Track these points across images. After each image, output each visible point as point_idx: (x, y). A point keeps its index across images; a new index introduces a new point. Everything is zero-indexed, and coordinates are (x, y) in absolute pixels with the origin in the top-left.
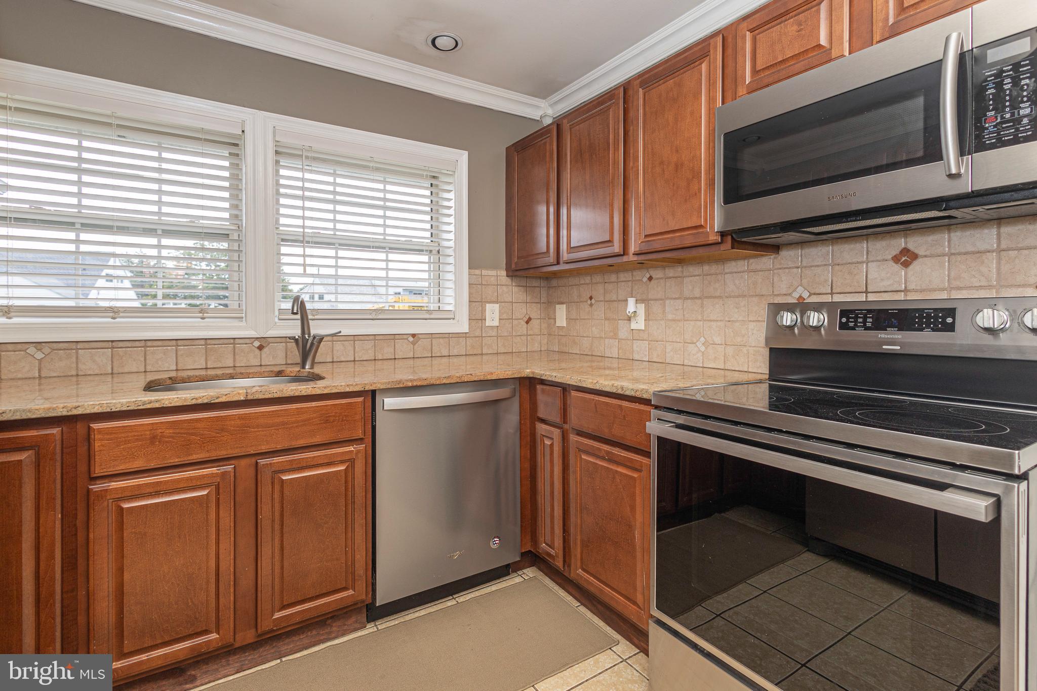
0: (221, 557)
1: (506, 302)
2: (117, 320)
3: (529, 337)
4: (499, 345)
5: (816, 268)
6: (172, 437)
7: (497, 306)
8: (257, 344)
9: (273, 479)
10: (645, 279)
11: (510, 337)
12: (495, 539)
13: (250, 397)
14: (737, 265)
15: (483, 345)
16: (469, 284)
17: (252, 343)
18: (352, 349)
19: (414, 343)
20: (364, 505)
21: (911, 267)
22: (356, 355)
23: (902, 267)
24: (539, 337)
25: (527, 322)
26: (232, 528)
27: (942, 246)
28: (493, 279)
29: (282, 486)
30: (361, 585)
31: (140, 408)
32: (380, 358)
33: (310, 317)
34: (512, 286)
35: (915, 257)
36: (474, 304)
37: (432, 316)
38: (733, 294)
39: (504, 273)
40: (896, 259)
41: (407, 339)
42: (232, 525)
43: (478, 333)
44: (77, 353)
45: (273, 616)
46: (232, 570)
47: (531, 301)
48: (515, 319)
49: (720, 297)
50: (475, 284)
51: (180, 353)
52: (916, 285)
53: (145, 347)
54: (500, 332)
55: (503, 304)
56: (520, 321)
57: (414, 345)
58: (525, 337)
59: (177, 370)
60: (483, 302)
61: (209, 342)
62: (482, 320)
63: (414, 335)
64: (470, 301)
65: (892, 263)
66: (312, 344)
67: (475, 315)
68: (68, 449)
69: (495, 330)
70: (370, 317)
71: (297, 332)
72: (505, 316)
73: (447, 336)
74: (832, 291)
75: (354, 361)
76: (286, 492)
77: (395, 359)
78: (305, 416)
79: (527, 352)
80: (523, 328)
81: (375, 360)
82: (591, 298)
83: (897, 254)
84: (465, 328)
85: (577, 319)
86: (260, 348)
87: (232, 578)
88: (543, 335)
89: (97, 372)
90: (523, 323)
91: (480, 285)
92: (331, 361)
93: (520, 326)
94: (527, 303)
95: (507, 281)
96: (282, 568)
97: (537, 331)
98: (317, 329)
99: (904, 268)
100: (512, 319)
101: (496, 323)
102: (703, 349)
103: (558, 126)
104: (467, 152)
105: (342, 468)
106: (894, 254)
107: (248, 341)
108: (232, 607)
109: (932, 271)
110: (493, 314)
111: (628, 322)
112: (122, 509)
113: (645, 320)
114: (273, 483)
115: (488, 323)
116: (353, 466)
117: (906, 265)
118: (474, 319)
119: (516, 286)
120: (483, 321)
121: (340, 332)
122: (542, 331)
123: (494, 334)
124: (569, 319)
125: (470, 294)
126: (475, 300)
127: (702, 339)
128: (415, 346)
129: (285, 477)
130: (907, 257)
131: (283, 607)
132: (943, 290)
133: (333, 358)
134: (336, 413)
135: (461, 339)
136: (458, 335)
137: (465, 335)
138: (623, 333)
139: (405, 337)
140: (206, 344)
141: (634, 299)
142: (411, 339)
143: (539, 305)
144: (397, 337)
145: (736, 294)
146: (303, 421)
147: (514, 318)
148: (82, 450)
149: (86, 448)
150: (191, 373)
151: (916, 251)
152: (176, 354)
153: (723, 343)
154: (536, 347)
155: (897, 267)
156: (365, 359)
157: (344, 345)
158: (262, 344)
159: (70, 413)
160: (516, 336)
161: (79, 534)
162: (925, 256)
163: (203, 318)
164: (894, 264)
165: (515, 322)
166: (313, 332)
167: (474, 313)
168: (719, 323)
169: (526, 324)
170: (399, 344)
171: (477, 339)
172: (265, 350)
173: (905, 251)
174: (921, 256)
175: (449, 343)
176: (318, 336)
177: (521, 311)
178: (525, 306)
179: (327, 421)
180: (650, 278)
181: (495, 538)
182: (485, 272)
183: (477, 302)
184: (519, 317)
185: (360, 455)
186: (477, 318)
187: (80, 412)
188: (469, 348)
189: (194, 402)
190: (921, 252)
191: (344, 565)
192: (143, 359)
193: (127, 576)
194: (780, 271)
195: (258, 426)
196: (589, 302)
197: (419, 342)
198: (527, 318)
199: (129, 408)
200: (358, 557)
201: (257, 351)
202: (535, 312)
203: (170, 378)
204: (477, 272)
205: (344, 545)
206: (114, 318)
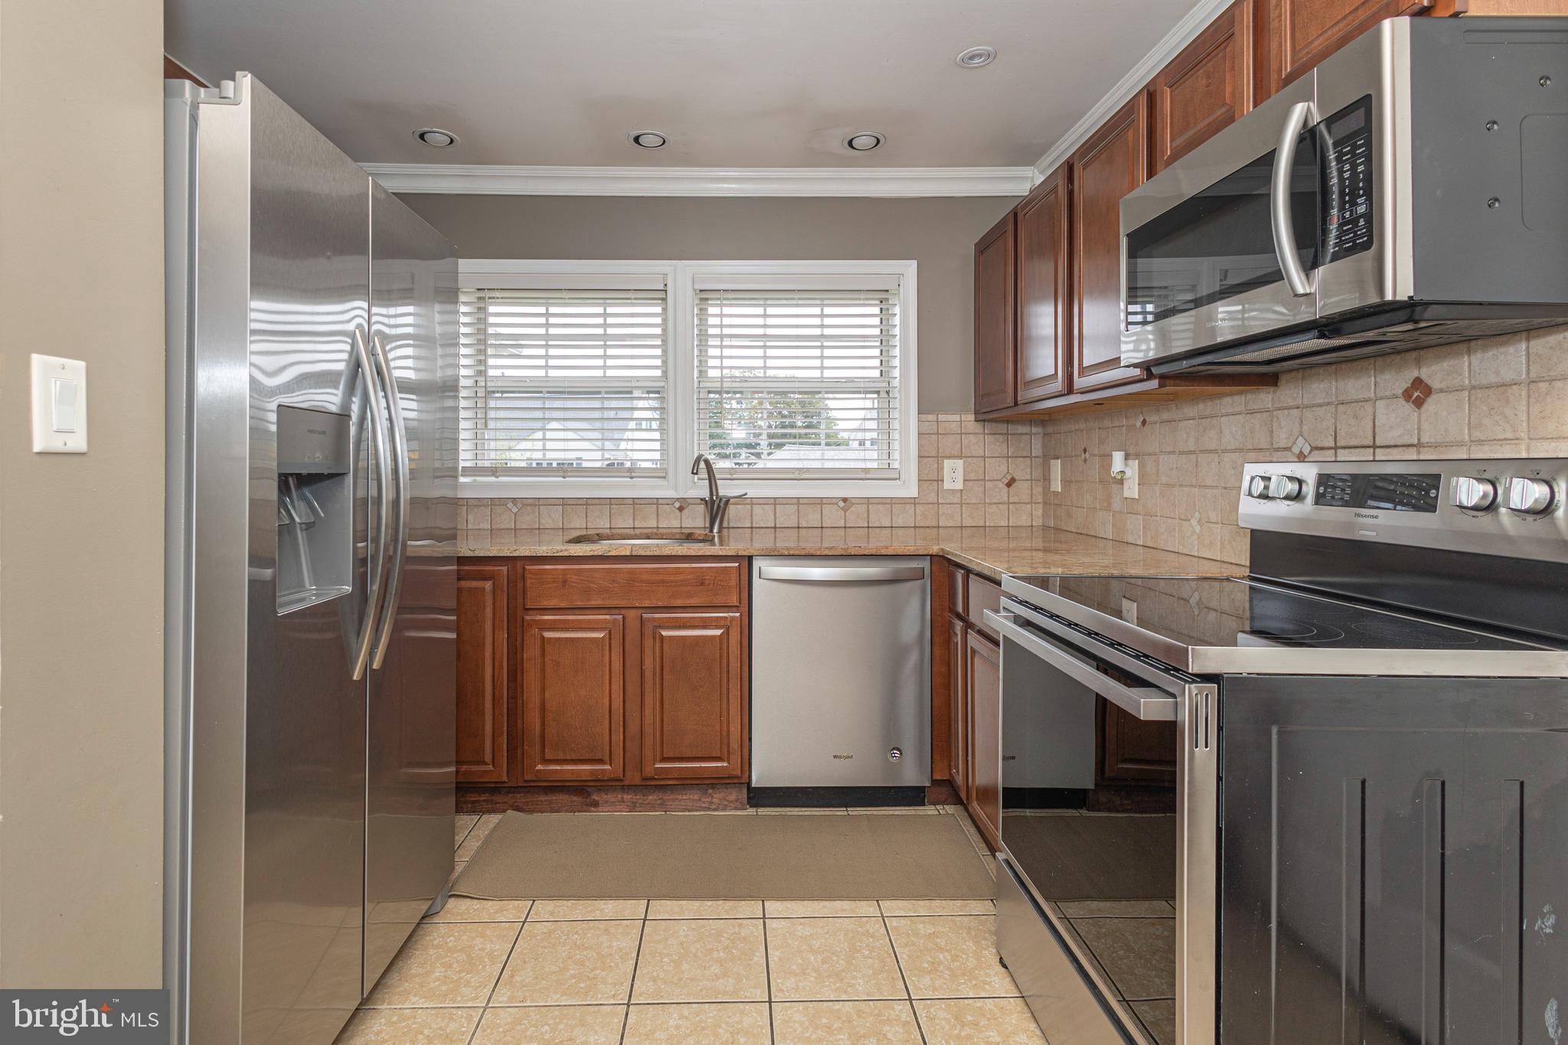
0: (613, 696)
1: (974, 457)
2: (567, 479)
3: (1011, 506)
4: (964, 516)
5: (1318, 409)
6: (578, 584)
7: (959, 463)
8: (677, 505)
9: (654, 634)
10: (1139, 424)
11: (981, 505)
12: (895, 751)
13: (634, 553)
14: (1233, 402)
15: (940, 513)
16: (919, 434)
17: (673, 504)
18: (772, 514)
19: (845, 510)
20: (739, 676)
21: (1425, 407)
22: (777, 521)
23: (1414, 408)
24: (1029, 506)
25: (1009, 485)
26: (621, 672)
27: (1460, 375)
28: (954, 425)
29: (662, 642)
30: (736, 759)
31: (555, 555)
32: (804, 526)
33: (717, 476)
34: (985, 434)
35: (1428, 391)
36: (926, 460)
37: (869, 476)
38: (1229, 447)
39: (972, 417)
40: (1407, 395)
41: (837, 504)
42: (621, 670)
43: (932, 498)
44: (539, 508)
45: (654, 764)
46: (622, 711)
47: (1015, 455)
48: (989, 480)
49: (1214, 451)
50: (928, 434)
51: (613, 512)
52: (1430, 436)
53: (587, 504)
54: (964, 497)
55: (970, 459)
56: (998, 483)
57: (845, 512)
58: (1006, 506)
59: (610, 528)
60: (939, 458)
61: (636, 501)
62: (937, 481)
63: (845, 500)
64: (920, 457)
65: (1402, 401)
66: (719, 506)
67: (927, 474)
68: (512, 582)
69: (959, 495)
70: (793, 476)
71: (706, 494)
72: (972, 476)
73: (888, 501)
74: (1335, 444)
75: (775, 528)
76: (666, 649)
77: (822, 527)
78: (681, 577)
79: (1009, 526)
80: (1003, 493)
81: (799, 528)
82: (1085, 451)
83: (1408, 387)
84: (912, 491)
85: (1072, 482)
86: (681, 509)
87: (622, 719)
88: (1035, 503)
89: (552, 526)
90: (1001, 485)
91: (934, 434)
92: (750, 526)
93: (997, 490)
94: (1008, 457)
95: (977, 427)
96: (662, 720)
97: (1026, 498)
98: (726, 490)
99: (1417, 410)
100: (984, 480)
101: (959, 485)
102: (1198, 529)
103: (1016, 215)
104: (916, 262)
105: (718, 632)
106: (1406, 387)
107: (669, 502)
108: (622, 745)
109: (1449, 414)
110: (954, 475)
111: (1120, 486)
112: (544, 637)
113: (1139, 484)
114: (654, 638)
115: (947, 485)
116: (727, 633)
117: (1419, 403)
118: (926, 480)
119: (991, 434)
120: (940, 482)
121: (746, 494)
122: (1034, 497)
123: (956, 500)
124: (1066, 482)
125: (920, 446)
126: (927, 455)
127: (1197, 515)
128: (847, 514)
129: (664, 633)
130: (1420, 392)
131: (664, 760)
132: (1461, 444)
133: (752, 524)
134: (711, 576)
135: (908, 507)
136: (903, 501)
137: (913, 502)
138: (1116, 505)
139: (834, 501)
140: (634, 504)
141: (1123, 453)
142: (842, 504)
143: (1028, 461)
144: (825, 501)
145: (1233, 447)
146: (681, 581)
147: (987, 478)
148: (520, 585)
149: (522, 584)
150: (620, 531)
151: (1430, 383)
152: (610, 512)
153: (1219, 521)
154: (1024, 520)
155: (1408, 408)
156: (786, 526)
157: (763, 509)
158: (683, 505)
159: (511, 555)
160: (989, 504)
161: (518, 654)
162: (1441, 391)
163: (631, 478)
164: (1404, 403)
165: (989, 485)
166: (722, 492)
167: (927, 472)
168: (1215, 491)
169: (1006, 488)
170: (827, 509)
171: (931, 506)
172: (685, 511)
173: (1418, 382)
174: (1437, 389)
175: (892, 510)
176: (724, 498)
177: (998, 469)
178: (1006, 462)
179: (702, 584)
180: (1144, 422)
181: (894, 749)
182: (941, 417)
183: (930, 458)
184: (995, 478)
185: (734, 623)
186: (930, 478)
187: (517, 555)
188: (919, 518)
189: (591, 554)
190: (1435, 384)
191: (719, 734)
192: (585, 516)
193: (547, 695)
194: (1279, 412)
195: (642, 582)
196: (1083, 456)
197: (852, 509)
198: (1009, 478)
199: (547, 555)
200: (732, 729)
201: (678, 512)
202: (1022, 470)
203: (597, 535)
204: (932, 417)
205: (719, 713)
206: (564, 477)
